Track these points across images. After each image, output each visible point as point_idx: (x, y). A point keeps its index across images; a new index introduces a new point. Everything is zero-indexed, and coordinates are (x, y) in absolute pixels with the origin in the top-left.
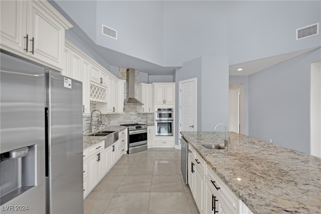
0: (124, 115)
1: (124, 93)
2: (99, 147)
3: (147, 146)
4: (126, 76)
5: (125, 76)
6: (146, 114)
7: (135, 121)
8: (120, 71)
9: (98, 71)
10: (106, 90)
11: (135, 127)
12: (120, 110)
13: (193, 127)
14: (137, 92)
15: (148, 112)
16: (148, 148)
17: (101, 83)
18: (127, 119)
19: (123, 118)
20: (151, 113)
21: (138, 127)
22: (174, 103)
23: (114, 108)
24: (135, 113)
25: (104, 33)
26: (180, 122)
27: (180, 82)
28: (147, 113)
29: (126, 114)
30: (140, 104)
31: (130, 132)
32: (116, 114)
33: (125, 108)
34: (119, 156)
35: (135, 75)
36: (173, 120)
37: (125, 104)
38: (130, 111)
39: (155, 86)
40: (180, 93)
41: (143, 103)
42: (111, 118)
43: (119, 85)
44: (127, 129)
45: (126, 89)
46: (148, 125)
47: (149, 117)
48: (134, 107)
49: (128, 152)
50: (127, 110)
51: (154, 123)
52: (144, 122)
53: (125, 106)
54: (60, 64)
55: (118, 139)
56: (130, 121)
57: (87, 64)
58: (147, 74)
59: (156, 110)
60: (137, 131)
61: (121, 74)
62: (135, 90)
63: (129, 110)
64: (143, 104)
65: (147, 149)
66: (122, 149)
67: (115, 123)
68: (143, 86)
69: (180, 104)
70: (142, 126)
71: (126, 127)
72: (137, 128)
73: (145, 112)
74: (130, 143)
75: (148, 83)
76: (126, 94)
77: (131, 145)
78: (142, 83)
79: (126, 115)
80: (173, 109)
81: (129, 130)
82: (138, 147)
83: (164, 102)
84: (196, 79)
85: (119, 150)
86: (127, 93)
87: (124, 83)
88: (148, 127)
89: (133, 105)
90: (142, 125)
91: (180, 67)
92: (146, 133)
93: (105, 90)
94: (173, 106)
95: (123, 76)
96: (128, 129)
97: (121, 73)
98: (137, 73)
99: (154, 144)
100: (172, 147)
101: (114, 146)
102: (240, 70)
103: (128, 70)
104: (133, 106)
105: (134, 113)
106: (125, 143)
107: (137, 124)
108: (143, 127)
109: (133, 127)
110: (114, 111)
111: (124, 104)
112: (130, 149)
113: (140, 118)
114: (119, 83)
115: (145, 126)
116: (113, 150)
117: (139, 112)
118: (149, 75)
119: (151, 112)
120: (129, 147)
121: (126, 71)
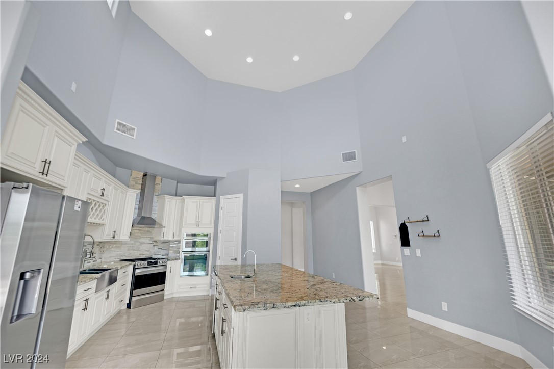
0: (129, 244)
1: (135, 209)
2: (89, 289)
3: (163, 295)
4: (141, 183)
5: (139, 184)
6: (168, 242)
7: (148, 253)
8: (131, 175)
9: (100, 179)
10: (107, 206)
11: (146, 262)
12: (124, 234)
13: (236, 259)
14: (157, 208)
15: (170, 238)
16: (165, 298)
17: (102, 196)
18: (134, 250)
19: (127, 249)
20: (176, 241)
21: (152, 262)
22: (213, 225)
23: (115, 232)
24: (150, 240)
25: (117, 130)
26: (219, 254)
27: (222, 198)
28: (170, 241)
29: (132, 242)
30: (159, 226)
31: (137, 271)
32: (116, 242)
33: (133, 232)
34: (113, 311)
35: (156, 182)
36: (209, 251)
37: (134, 226)
38: (140, 238)
39: (186, 200)
40: (221, 212)
41: (164, 225)
42: (105, 249)
43: (127, 195)
44: (132, 267)
45: (138, 203)
46: (168, 260)
47: (172, 247)
48: (148, 231)
49: (129, 306)
50: (136, 235)
51: (179, 257)
52: (163, 255)
53: (134, 228)
54: (66, 182)
55: (116, 281)
56: (139, 254)
57: (87, 172)
58: (176, 182)
59: (185, 236)
60: (149, 269)
61: (132, 181)
62: (154, 205)
63: (140, 235)
64: (165, 227)
65: (162, 299)
66: (119, 299)
67: (111, 257)
68: (167, 200)
69: (220, 228)
70: (158, 261)
71: (131, 263)
72: (150, 264)
73: (166, 238)
74: (134, 289)
75: (176, 195)
76: (137, 211)
77: (135, 292)
78: (166, 196)
79: (132, 244)
80: (210, 234)
81: (136, 267)
82: (147, 296)
83: (198, 224)
84: (241, 195)
85: (115, 300)
86: (139, 209)
87: (137, 194)
88: (168, 262)
89: (148, 227)
90: (159, 259)
91: (223, 178)
92: (165, 273)
93: (106, 204)
94: (210, 231)
95: (136, 183)
96: (134, 265)
97: (134, 178)
98: (160, 180)
99: (175, 291)
100: (205, 294)
101: (108, 291)
102: (297, 186)
103: (145, 175)
104: (147, 229)
105: (147, 241)
106: (126, 289)
107: (151, 259)
108: (160, 262)
109: (143, 262)
110: (114, 237)
111: (132, 226)
112: (134, 299)
113: (156, 248)
114: (128, 193)
115: (164, 261)
116: (107, 298)
117: (156, 239)
118: (177, 183)
119: (176, 238)
120: (131, 296)
121: (142, 176)
